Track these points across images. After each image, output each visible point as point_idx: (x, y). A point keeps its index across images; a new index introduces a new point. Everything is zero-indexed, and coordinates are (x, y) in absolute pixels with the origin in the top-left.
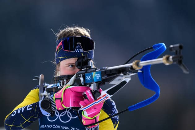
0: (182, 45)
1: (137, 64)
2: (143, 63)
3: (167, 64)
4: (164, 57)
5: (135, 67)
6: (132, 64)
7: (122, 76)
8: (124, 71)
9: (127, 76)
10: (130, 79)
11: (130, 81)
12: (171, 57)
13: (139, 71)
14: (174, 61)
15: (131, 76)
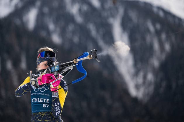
0: (97, 50)
1: (76, 61)
2: (78, 60)
3: (90, 59)
4: (88, 56)
5: (75, 62)
6: (74, 61)
7: (69, 67)
8: (70, 64)
9: (71, 67)
10: (72, 68)
11: (72, 69)
12: (92, 56)
13: (77, 64)
14: (93, 57)
15: (73, 67)
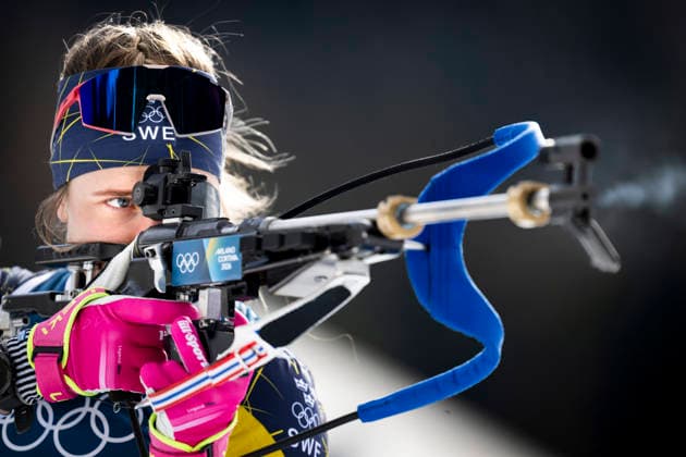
0: (596, 140)
1: (400, 217)
2: (424, 213)
3: (526, 223)
4: (515, 192)
5: (386, 225)
6: (379, 215)
7: (331, 264)
8: (338, 242)
9: (353, 264)
10: (365, 280)
11: (365, 289)
12: (544, 194)
13: (410, 246)
14: (555, 213)
15: (374, 268)
